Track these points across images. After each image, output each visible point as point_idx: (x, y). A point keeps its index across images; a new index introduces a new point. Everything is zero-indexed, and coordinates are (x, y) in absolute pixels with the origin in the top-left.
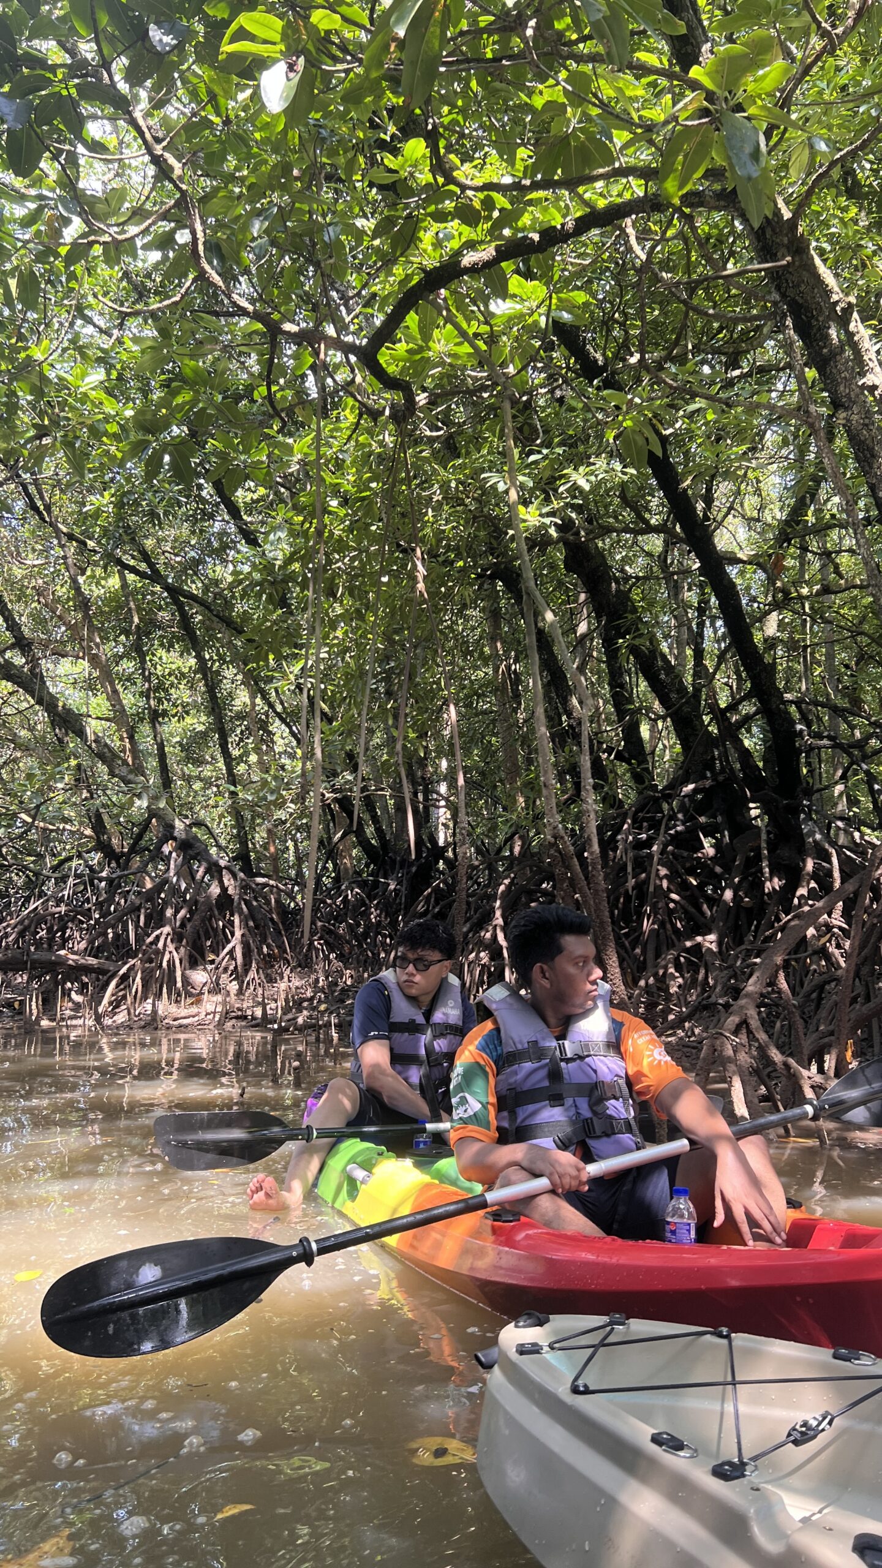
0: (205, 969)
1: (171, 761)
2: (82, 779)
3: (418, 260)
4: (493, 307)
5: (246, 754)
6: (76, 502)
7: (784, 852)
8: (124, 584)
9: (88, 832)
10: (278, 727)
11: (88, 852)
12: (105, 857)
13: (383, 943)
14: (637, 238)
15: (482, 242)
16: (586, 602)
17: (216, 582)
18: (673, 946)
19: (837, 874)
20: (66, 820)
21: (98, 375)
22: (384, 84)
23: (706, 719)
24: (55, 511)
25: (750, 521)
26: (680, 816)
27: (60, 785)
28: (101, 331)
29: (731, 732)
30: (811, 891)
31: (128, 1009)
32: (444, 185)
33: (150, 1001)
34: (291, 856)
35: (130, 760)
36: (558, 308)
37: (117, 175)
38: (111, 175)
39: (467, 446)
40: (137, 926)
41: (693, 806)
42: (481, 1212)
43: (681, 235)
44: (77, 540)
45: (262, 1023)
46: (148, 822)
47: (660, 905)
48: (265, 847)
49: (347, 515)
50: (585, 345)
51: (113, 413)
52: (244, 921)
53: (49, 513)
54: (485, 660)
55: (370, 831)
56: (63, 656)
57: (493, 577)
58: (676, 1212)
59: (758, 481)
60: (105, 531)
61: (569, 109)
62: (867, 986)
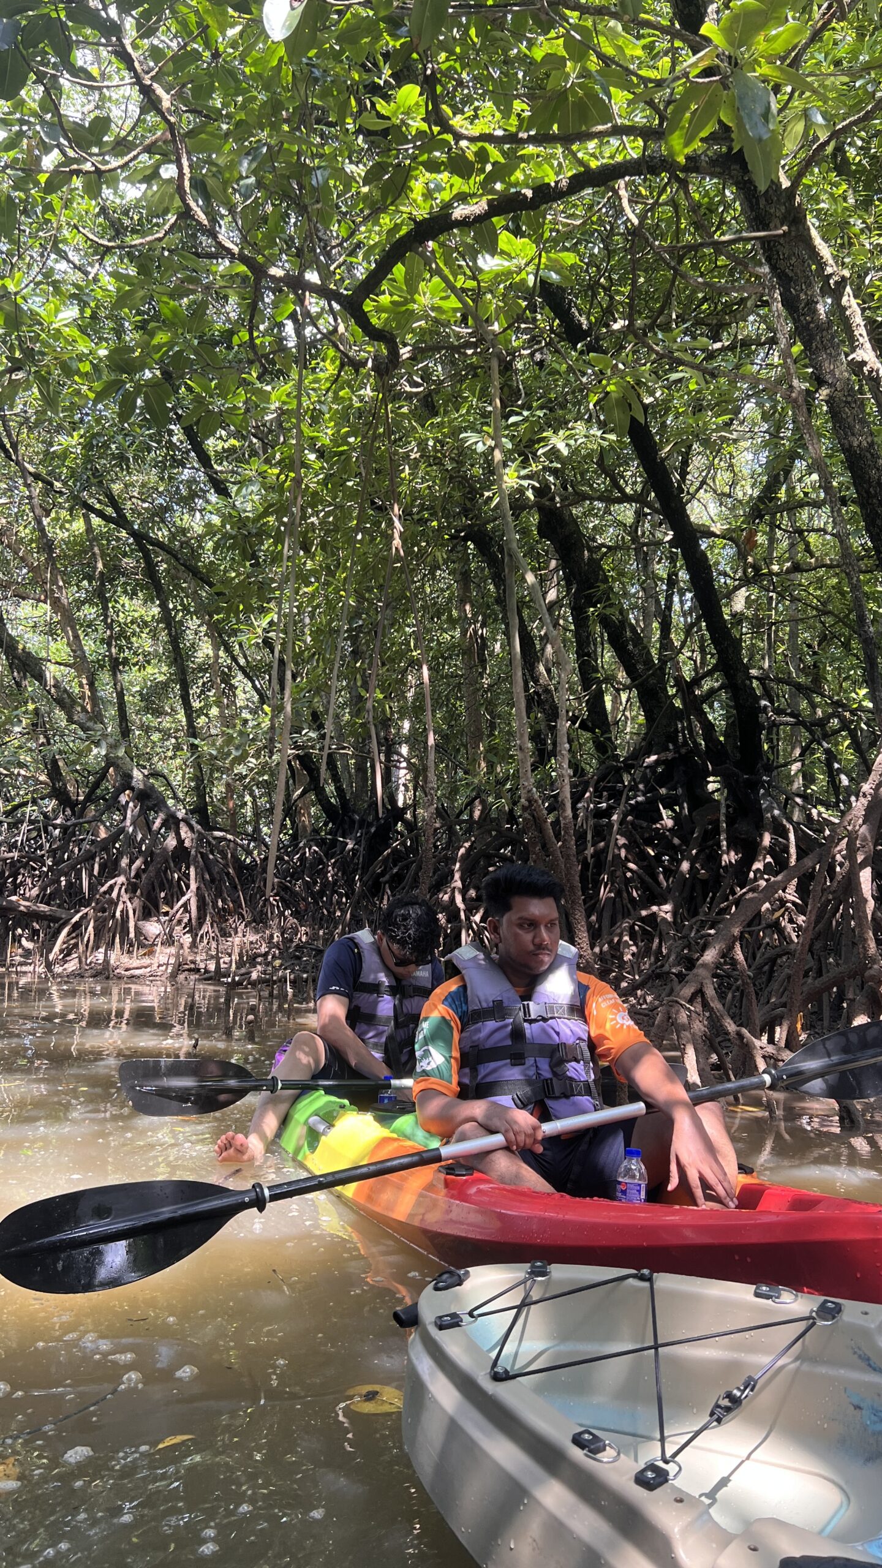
0: (159, 921)
1: (130, 710)
2: (38, 725)
3: (407, 210)
4: (480, 262)
5: (208, 706)
6: (43, 442)
7: (743, 827)
8: (89, 528)
9: (43, 778)
10: (239, 680)
11: (42, 799)
12: (60, 804)
13: (339, 903)
14: (630, 201)
15: (473, 195)
16: (556, 570)
17: (183, 531)
18: (629, 915)
19: (793, 850)
20: (21, 765)
21: (71, 312)
22: (382, 25)
23: (672, 691)
24: (22, 449)
25: (721, 497)
26: (641, 786)
27: (17, 729)
28: (75, 267)
29: (695, 706)
30: (767, 865)
31: (79, 958)
32: (439, 133)
33: (102, 950)
34: (248, 811)
35: (89, 707)
36: (546, 267)
37: (97, 107)
38: (91, 106)
39: (445, 404)
40: (91, 875)
41: (653, 779)
42: (436, 1166)
43: (673, 203)
44: (43, 481)
45: (216, 977)
46: (105, 770)
47: (618, 873)
48: (223, 801)
49: (322, 468)
50: (570, 308)
51: (86, 351)
52: (200, 877)
53: (16, 451)
54: (452, 622)
55: (330, 789)
56: (24, 599)
57: (465, 539)
58: (628, 1172)
59: (732, 456)
60: (73, 473)
61: (568, 64)
62: (820, 960)
